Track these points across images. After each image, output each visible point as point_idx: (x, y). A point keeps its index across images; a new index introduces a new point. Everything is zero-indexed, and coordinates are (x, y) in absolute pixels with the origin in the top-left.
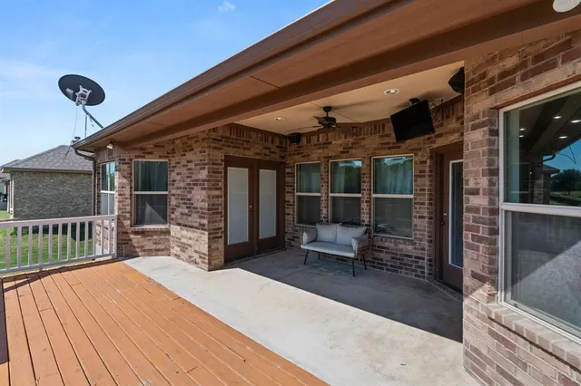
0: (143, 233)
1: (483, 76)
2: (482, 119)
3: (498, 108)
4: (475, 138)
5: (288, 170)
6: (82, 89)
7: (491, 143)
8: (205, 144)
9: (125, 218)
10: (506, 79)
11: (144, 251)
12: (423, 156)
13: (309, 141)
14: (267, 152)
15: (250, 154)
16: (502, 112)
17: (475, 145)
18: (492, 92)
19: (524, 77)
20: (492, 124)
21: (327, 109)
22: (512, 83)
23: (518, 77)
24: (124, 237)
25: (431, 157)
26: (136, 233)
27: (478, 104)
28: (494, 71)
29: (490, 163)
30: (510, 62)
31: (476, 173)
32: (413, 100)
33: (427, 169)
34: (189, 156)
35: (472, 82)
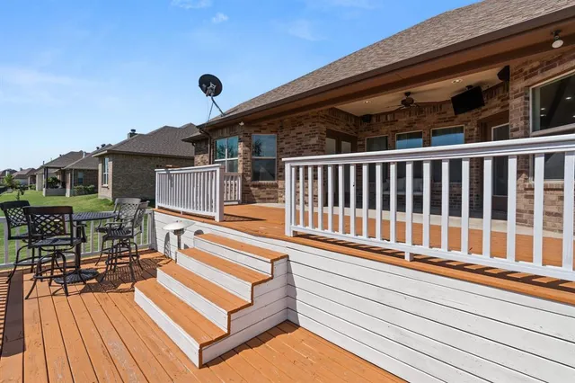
0: (260, 186)
1: (521, 71)
2: (520, 92)
3: (529, 86)
4: (516, 103)
5: (359, 143)
6: (212, 84)
7: (525, 103)
8: (315, 120)
9: (248, 176)
10: (533, 72)
11: (260, 199)
12: (471, 125)
13: (378, 120)
14: (348, 128)
15: (338, 129)
16: (531, 88)
17: (516, 106)
18: (526, 78)
19: (542, 71)
20: (526, 94)
21: (407, 94)
22: (536, 74)
23: (539, 71)
24: (246, 188)
25: (478, 126)
26: (254, 186)
27: (518, 85)
28: (527, 69)
29: (525, 113)
30: (535, 64)
31: (517, 120)
32: (469, 87)
33: (475, 134)
34: (298, 129)
35: (515, 74)
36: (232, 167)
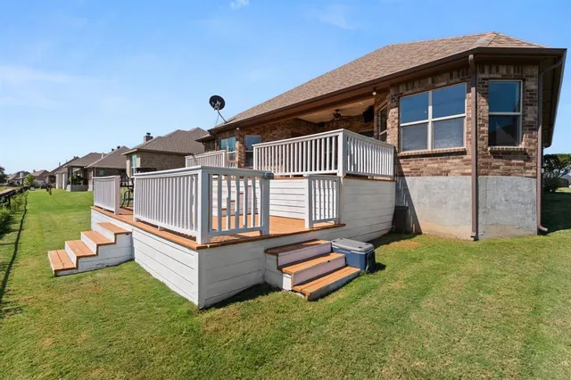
6: (218, 102)
21: (337, 110)
34: (274, 132)
36: (232, 157)
